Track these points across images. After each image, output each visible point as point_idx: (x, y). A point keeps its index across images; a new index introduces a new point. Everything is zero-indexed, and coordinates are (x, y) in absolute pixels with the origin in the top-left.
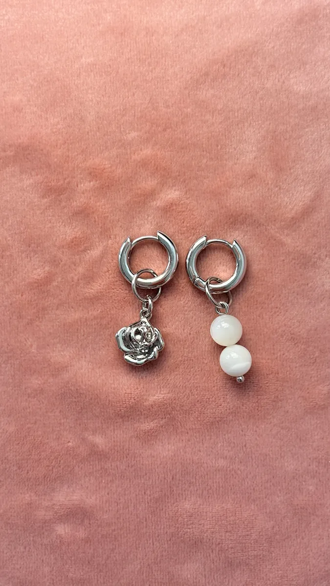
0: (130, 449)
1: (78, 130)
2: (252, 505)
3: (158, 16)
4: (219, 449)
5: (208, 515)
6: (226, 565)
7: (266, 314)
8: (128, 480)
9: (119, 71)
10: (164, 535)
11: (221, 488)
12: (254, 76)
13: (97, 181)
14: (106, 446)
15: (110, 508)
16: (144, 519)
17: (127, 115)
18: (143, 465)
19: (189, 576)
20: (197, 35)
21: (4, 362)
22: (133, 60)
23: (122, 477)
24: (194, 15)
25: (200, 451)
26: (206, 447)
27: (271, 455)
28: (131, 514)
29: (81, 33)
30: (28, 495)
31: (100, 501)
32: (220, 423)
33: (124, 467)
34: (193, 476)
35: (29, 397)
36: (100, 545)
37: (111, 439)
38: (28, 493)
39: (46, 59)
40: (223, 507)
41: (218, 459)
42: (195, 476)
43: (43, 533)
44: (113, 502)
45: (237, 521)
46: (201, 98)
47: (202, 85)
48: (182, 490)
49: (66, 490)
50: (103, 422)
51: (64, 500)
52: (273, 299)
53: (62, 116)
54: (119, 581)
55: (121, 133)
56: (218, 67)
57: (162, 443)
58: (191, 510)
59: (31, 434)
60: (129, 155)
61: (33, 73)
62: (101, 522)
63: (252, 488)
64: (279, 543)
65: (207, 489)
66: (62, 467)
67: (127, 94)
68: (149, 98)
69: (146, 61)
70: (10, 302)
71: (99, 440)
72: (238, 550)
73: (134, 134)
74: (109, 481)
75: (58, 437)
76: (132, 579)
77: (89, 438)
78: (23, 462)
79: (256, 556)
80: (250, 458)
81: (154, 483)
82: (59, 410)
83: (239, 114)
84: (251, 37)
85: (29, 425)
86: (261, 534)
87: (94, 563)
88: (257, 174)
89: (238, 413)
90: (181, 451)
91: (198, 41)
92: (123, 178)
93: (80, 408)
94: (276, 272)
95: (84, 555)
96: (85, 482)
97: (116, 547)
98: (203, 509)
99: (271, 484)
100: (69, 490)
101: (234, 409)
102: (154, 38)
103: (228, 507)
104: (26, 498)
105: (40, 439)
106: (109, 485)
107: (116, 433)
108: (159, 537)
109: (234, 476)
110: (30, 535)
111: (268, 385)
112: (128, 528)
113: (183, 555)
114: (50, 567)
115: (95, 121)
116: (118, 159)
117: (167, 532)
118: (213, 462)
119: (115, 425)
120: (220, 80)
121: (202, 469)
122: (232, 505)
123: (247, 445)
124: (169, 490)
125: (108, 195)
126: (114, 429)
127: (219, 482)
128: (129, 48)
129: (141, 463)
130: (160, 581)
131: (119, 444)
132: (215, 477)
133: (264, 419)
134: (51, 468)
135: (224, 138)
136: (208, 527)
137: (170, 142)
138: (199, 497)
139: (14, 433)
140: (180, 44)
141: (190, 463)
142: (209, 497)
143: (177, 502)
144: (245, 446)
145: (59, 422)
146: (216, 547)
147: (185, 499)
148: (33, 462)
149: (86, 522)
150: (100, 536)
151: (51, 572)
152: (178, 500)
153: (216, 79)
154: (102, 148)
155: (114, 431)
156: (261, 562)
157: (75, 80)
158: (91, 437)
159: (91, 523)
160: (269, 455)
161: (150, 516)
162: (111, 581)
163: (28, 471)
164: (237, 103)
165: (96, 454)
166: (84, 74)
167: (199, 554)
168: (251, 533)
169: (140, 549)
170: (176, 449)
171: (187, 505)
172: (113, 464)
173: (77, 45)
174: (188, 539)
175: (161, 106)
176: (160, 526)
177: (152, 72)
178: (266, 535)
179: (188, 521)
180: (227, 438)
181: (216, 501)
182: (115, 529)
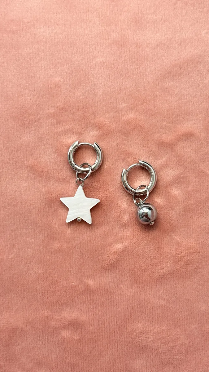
0: (108, 289)
1: (91, 101)
2: (178, 329)
3: (144, 36)
4: (161, 294)
5: (151, 332)
6: (160, 363)
7: (195, 216)
8: (106, 307)
9: (119, 67)
10: (125, 342)
11: (160, 317)
12: (198, 76)
13: (100, 131)
14: (94, 286)
15: (94, 323)
16: (114, 331)
17: (121, 94)
18: (115, 299)
19: (137, 367)
20: (166, 49)
21: (39, 232)
22: (127, 61)
23: (103, 306)
24: (165, 37)
25: (149, 294)
26: (153, 292)
27: (191, 300)
28: (106, 328)
29: (97, 43)
30: (46, 312)
31: (88, 319)
32: (162, 278)
33: (104, 300)
34: (144, 309)
35: (51, 254)
36: (86, 345)
37: (98, 282)
38: (46, 310)
39: (76, 57)
40: (161, 329)
41: (160, 300)
42: (145, 308)
43: (54, 335)
44: (96, 320)
45: (169, 337)
46: (165, 86)
47: (166, 79)
48: (137, 316)
49: (69, 310)
50: (94, 271)
51: (67, 316)
52: (199, 208)
53: (83, 91)
54: (96, 366)
55: (117, 103)
56: (177, 69)
57: (127, 287)
58: (141, 329)
59: (51, 276)
60: (120, 117)
61: (68, 65)
62: (88, 331)
63: (179, 319)
64: (192, 352)
65: (152, 317)
66: (67, 297)
67: (122, 81)
68: (135, 84)
69: (134, 62)
70: (45, 198)
71: (91, 282)
72: (167, 354)
73: (124, 105)
74: (94, 307)
75: (66, 279)
76: (103, 366)
77: (85, 281)
78: (45, 291)
79: (178, 359)
80: (179, 301)
81: (121, 311)
82: (68, 263)
83: (188, 97)
84: (198, 53)
85: (50, 270)
86: (182, 346)
87: (82, 355)
88: (195, 134)
89: (174, 274)
90: (138, 293)
91: (166, 53)
92: (116, 130)
93: (81, 262)
94: (203, 192)
95: (76, 349)
96: (80, 306)
97: (95, 346)
98: (149, 328)
99: (190, 318)
100: (70, 311)
101: (171, 271)
102: (140, 49)
103: (164, 329)
104: (45, 313)
105: (56, 279)
106: (94, 310)
107: (101, 279)
108: (122, 343)
109: (169, 311)
110: (46, 336)
111: (193, 259)
112: (103, 336)
113: (135, 354)
114: (56, 355)
115: (102, 96)
116: (114, 119)
117: (126, 341)
118: (157, 302)
119: (101, 274)
120: (177, 76)
121: (150, 305)
122: (166, 328)
123: (178, 293)
124: (130, 316)
125: (106, 139)
126: (100, 277)
127: (159, 314)
128: (125, 54)
129: (114, 298)
130: (120, 368)
131: (102, 285)
132: (157, 310)
133: (189, 278)
134: (61, 297)
135: (177, 111)
136: (151, 339)
137: (145, 111)
138: (147, 321)
139: (41, 274)
140: (155, 53)
141: (143, 301)
142: (153, 322)
143: (133, 323)
144: (176, 293)
145: (68, 270)
146: (154, 351)
147: (139, 322)
148: (51, 292)
149: (79, 330)
150: (87, 339)
151: (56, 358)
152: (134, 322)
153: (175, 75)
154: (105, 111)
155: (100, 278)
156: (181, 363)
157: (92, 71)
158: (86, 280)
159: (82, 331)
160: (190, 300)
161: (117, 330)
162: (91, 366)
163: (48, 297)
164: (187, 91)
165: (88, 290)
166: (98, 68)
167: (144, 355)
168: (176, 345)
169: (110, 349)
170: (135, 292)
171: (140, 326)
172: (98, 297)
173: (95, 50)
174: (139, 345)
175: (141, 90)
176: (122, 336)
177: (137, 68)
178: (184, 347)
179: (139, 335)
180: (166, 288)
181: (157, 324)
182: (96, 336)
